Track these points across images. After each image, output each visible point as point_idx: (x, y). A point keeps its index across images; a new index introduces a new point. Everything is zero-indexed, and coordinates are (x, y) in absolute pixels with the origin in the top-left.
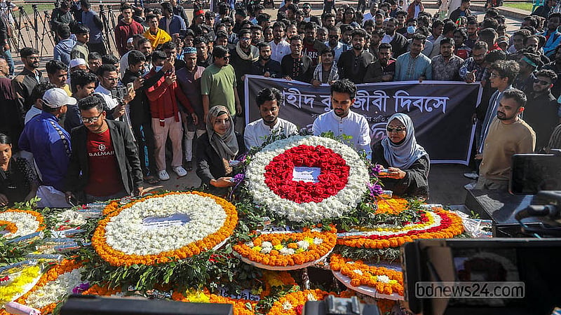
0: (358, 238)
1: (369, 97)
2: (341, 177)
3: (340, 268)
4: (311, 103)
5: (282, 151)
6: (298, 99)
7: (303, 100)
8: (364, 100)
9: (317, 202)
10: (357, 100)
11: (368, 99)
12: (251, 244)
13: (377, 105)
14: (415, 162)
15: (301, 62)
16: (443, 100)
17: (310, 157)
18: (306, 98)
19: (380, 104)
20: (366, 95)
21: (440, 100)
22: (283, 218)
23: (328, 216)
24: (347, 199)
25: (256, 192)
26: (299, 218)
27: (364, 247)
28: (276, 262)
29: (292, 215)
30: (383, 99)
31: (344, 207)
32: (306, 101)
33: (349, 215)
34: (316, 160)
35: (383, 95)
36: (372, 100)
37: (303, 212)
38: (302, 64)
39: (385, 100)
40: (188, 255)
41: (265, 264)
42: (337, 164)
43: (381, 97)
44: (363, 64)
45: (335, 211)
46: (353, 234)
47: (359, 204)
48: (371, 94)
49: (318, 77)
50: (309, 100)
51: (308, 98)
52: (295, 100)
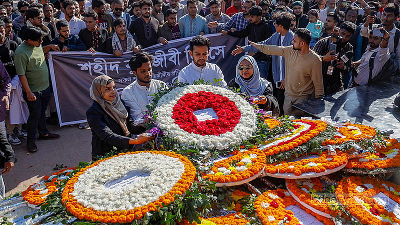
0: (272, 147)
1: (165, 55)
2: (233, 110)
3: (277, 170)
4: (117, 70)
5: (175, 102)
6: (104, 67)
7: (108, 68)
8: (162, 59)
9: (231, 131)
10: (156, 60)
11: (165, 58)
12: (212, 172)
13: (173, 61)
14: (266, 90)
15: (99, 34)
16: (221, 48)
17: (201, 101)
18: (111, 66)
19: (175, 60)
20: (162, 54)
21: (220, 49)
22: (215, 150)
23: (245, 138)
24: (249, 123)
25: (180, 137)
26: (226, 146)
27: (281, 152)
28: (243, 177)
29: (220, 145)
30: (177, 55)
31: (251, 129)
32: (112, 68)
33: (257, 134)
34: (207, 102)
35: (176, 52)
36: (168, 57)
37: (226, 141)
38: (100, 36)
39: (178, 55)
40: (183, 192)
41: (236, 181)
42: (223, 102)
43: (175, 54)
44: (154, 29)
45: (247, 134)
46: (268, 146)
47: (257, 125)
48: (166, 52)
49: (118, 47)
50: (114, 67)
51: (113, 65)
52: (102, 69)
